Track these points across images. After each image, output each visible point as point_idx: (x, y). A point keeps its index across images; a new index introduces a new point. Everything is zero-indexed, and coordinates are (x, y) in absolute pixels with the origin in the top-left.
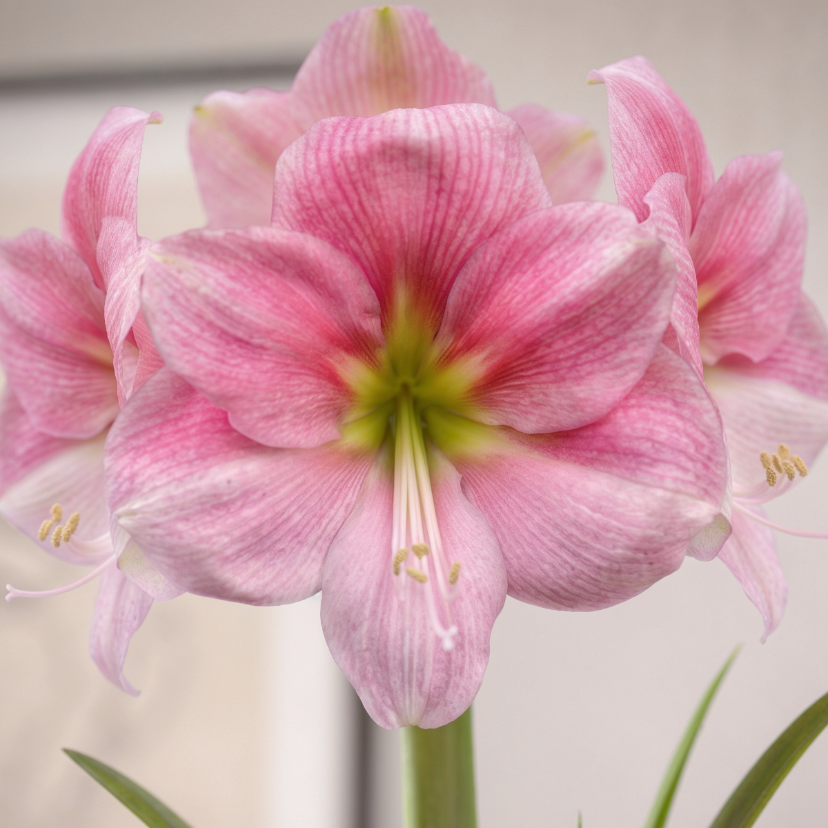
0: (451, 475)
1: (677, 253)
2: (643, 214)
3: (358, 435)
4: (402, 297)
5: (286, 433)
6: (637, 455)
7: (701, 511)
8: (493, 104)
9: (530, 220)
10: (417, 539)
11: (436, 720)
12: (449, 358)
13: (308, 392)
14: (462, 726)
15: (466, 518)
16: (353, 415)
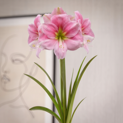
0: (63, 41)
1: (80, 25)
2: (77, 22)
3: (56, 38)
4: (60, 28)
5: (52, 38)
6: (77, 39)
7: (82, 43)
8: (67, 14)
9: (69, 22)
10: (61, 45)
11: (63, 59)
12: (63, 32)
13: (53, 35)
14: (64, 59)
15: (65, 44)
16: (56, 37)
